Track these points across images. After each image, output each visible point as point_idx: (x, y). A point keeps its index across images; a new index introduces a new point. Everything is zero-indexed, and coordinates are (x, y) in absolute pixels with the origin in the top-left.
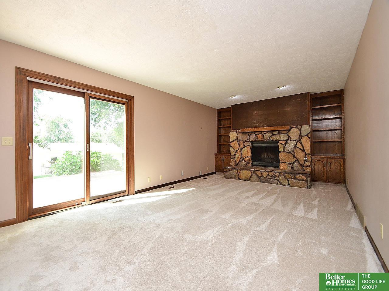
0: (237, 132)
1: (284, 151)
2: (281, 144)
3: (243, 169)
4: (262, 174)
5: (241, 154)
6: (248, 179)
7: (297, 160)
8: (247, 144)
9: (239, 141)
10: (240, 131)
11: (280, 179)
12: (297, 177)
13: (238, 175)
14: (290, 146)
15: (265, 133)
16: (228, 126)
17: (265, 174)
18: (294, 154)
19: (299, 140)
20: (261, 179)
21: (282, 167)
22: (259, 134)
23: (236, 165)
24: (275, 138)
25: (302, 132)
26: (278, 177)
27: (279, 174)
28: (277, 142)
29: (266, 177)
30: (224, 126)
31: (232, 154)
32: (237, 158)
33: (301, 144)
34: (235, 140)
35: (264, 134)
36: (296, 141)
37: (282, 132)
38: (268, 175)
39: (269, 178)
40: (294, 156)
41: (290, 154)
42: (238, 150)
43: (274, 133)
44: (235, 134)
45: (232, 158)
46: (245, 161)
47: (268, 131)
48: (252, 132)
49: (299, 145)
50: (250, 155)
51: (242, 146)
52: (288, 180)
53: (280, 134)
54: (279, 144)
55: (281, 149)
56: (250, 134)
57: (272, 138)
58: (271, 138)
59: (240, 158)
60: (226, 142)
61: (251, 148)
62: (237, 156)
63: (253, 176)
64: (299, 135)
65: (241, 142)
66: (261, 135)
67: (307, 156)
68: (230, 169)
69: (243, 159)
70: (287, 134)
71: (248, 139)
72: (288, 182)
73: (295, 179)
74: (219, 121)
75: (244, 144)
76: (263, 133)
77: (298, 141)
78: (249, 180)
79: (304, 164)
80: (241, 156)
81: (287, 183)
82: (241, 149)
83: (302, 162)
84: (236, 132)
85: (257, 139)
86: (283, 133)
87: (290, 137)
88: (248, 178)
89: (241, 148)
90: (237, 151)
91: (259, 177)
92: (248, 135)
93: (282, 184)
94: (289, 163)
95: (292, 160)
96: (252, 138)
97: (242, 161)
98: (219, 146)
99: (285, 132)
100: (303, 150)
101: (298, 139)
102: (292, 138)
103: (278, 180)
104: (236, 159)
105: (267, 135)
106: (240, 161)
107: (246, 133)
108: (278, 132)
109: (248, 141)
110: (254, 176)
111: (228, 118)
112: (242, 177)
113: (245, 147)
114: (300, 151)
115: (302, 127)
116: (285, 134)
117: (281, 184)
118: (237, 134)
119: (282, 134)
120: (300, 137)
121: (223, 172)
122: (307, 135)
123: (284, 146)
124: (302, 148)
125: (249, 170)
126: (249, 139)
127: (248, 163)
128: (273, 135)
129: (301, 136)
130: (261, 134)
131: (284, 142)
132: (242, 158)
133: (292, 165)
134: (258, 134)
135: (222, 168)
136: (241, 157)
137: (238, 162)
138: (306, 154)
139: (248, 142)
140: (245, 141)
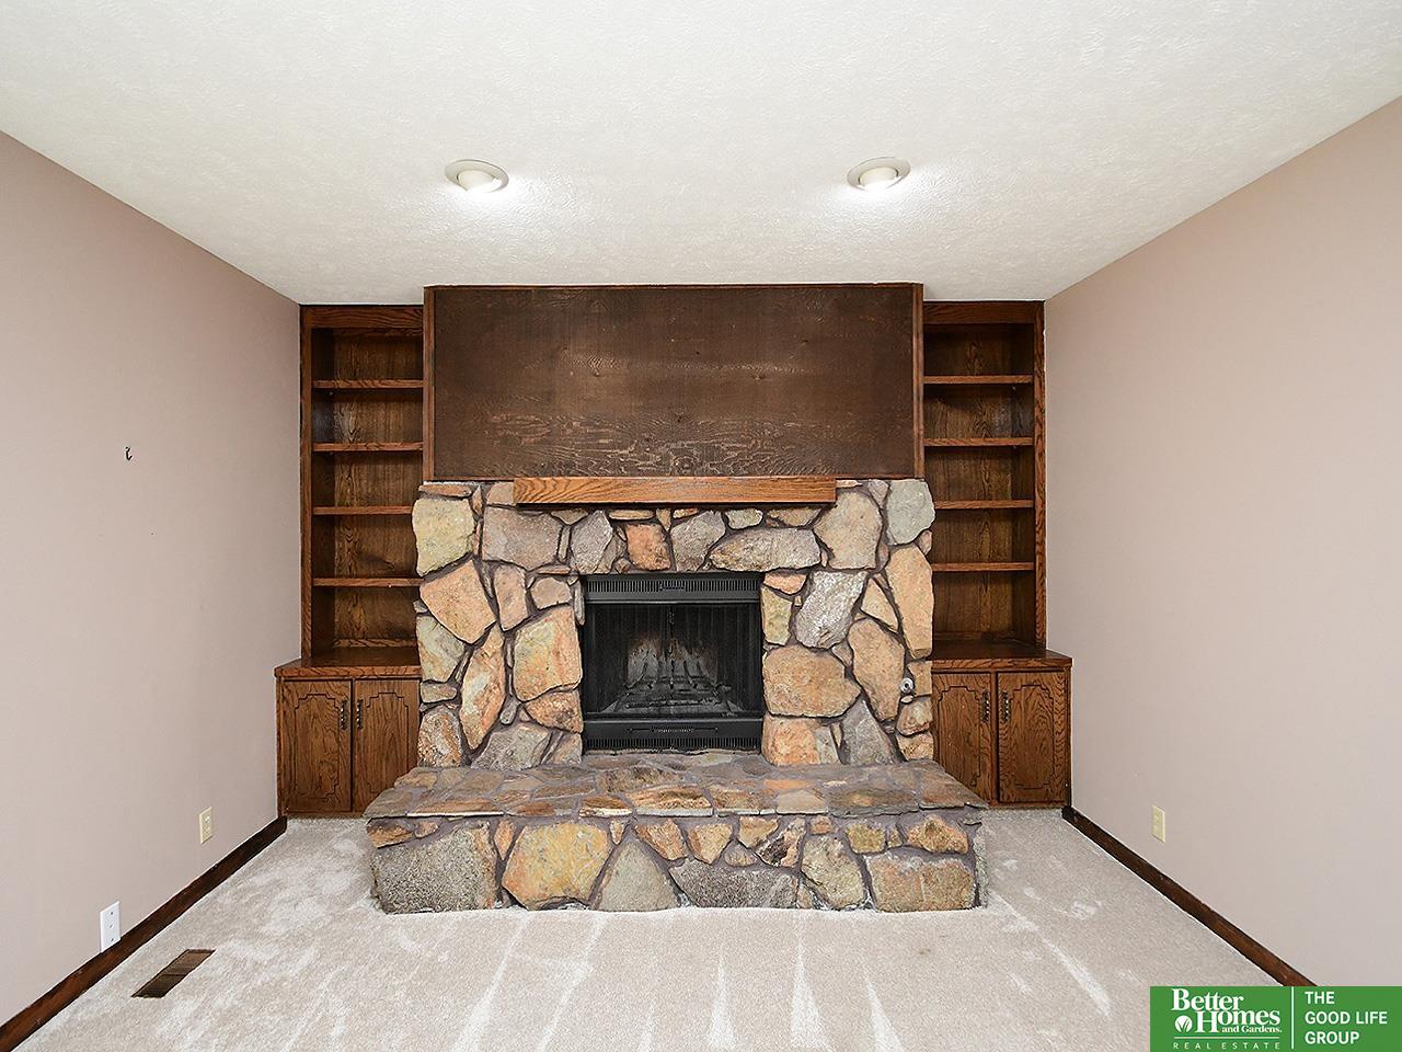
0: (477, 501)
1: (793, 640)
2: (778, 592)
3: (539, 814)
4: (686, 841)
5: (508, 669)
6: (584, 892)
7: (863, 695)
8: (552, 592)
9: (487, 567)
10: (501, 492)
11: (815, 863)
12: (916, 832)
13: (500, 867)
14: (829, 604)
15: (679, 514)
16: (398, 446)
17: (712, 840)
18: (846, 657)
19: (876, 573)
20: (681, 881)
21: (784, 750)
22: (643, 522)
23: (469, 755)
24: (741, 556)
25: (891, 520)
26: (801, 847)
27: (808, 826)
28: (755, 578)
29: (718, 860)
30: (362, 447)
31: (430, 670)
32: (477, 701)
33: (888, 592)
34: (461, 561)
35: (675, 522)
36: (861, 576)
37: (784, 515)
38: (734, 840)
39: (739, 867)
40: (849, 673)
41: (828, 658)
42: (483, 639)
43: (738, 519)
44: (459, 517)
45: (432, 706)
46: (533, 721)
47: (703, 507)
48: (591, 508)
49: (875, 603)
50: (575, 674)
51: (514, 611)
52: (862, 865)
53: (769, 527)
54: (766, 595)
55: (775, 630)
56: (571, 517)
57: (723, 553)
58: (716, 556)
59: (496, 701)
60: (376, 563)
61: (578, 626)
62: (470, 688)
63: (621, 864)
64: (877, 537)
65: (510, 584)
66: (651, 532)
67: (911, 666)
68: (428, 827)
69: (523, 705)
70: (810, 526)
71: (562, 553)
72: (867, 880)
73: (906, 848)
74: (321, 399)
75: (529, 597)
76: (664, 516)
77: (871, 572)
78: (591, 899)
79: (897, 717)
80: (508, 683)
81: (856, 888)
82: (510, 635)
83: (887, 708)
84: (469, 497)
85: (627, 555)
86: (788, 522)
87: (829, 551)
88: (583, 885)
89: (507, 624)
90: (471, 648)
91: (665, 864)
92: (556, 527)
93: (826, 900)
94: (824, 718)
95: (838, 696)
96: (593, 547)
97: (516, 719)
98: (320, 604)
99: (803, 516)
100: (899, 635)
101: (872, 565)
102: (842, 558)
103: (799, 872)
104: (468, 709)
105: (695, 535)
106: (498, 725)
107: (548, 508)
108: (756, 517)
109: (560, 567)
110: (633, 866)
111: (393, 384)
112: (528, 888)
113: (535, 613)
114: (883, 636)
115: (889, 492)
116: (800, 528)
117: (819, 900)
118: (479, 517)
119: (784, 525)
120: (883, 556)
121: (352, 807)
122: (916, 542)
123: (795, 610)
124: (892, 621)
125: (591, 817)
126: (569, 552)
127: (558, 732)
128: (731, 532)
129: (885, 543)
130: (654, 521)
131: (793, 583)
132: (514, 704)
133: (836, 727)
134: (631, 522)
135: (344, 782)
136: (510, 691)
137: (482, 733)
138: (907, 659)
139: (563, 577)
140: (535, 575)
